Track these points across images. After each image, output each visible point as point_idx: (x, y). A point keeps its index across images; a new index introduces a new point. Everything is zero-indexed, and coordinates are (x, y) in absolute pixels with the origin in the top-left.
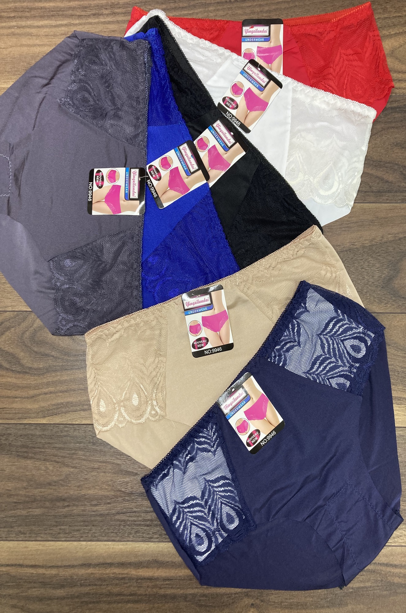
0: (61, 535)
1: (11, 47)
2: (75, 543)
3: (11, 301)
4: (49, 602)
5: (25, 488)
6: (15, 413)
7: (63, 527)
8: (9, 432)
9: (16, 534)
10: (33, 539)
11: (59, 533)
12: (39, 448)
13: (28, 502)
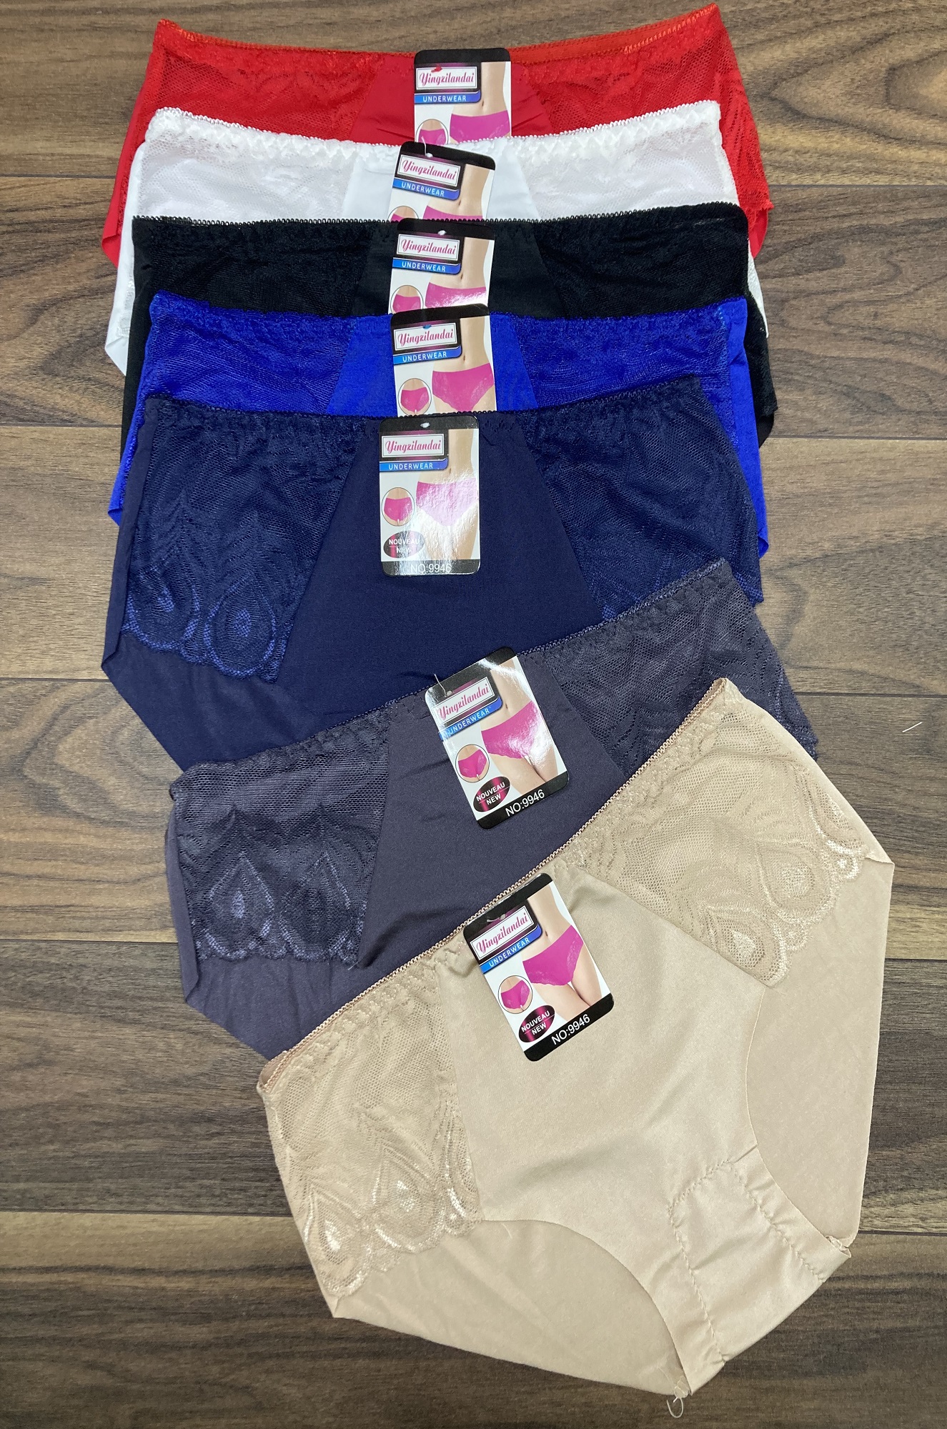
0: (203, 1200)
1: (90, 57)
2: (236, 1219)
3: (87, 657)
4: (173, 1355)
5: (119, 1091)
6: (97, 918)
7: (206, 1182)
8: (81, 961)
9: (98, 1195)
10: (140, 1208)
11: (199, 1196)
12: (152, 999)
13: (127, 1123)
